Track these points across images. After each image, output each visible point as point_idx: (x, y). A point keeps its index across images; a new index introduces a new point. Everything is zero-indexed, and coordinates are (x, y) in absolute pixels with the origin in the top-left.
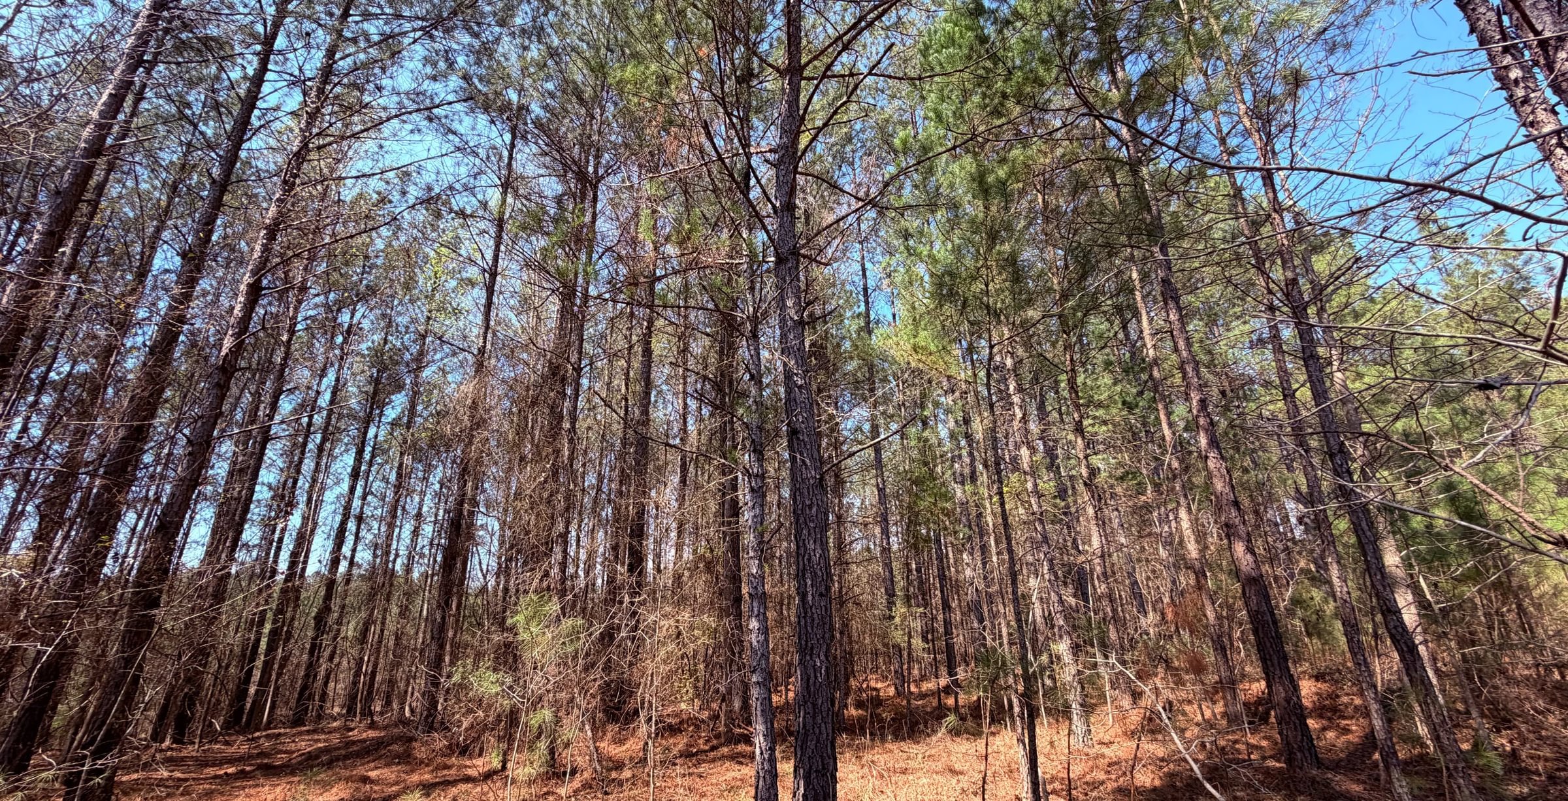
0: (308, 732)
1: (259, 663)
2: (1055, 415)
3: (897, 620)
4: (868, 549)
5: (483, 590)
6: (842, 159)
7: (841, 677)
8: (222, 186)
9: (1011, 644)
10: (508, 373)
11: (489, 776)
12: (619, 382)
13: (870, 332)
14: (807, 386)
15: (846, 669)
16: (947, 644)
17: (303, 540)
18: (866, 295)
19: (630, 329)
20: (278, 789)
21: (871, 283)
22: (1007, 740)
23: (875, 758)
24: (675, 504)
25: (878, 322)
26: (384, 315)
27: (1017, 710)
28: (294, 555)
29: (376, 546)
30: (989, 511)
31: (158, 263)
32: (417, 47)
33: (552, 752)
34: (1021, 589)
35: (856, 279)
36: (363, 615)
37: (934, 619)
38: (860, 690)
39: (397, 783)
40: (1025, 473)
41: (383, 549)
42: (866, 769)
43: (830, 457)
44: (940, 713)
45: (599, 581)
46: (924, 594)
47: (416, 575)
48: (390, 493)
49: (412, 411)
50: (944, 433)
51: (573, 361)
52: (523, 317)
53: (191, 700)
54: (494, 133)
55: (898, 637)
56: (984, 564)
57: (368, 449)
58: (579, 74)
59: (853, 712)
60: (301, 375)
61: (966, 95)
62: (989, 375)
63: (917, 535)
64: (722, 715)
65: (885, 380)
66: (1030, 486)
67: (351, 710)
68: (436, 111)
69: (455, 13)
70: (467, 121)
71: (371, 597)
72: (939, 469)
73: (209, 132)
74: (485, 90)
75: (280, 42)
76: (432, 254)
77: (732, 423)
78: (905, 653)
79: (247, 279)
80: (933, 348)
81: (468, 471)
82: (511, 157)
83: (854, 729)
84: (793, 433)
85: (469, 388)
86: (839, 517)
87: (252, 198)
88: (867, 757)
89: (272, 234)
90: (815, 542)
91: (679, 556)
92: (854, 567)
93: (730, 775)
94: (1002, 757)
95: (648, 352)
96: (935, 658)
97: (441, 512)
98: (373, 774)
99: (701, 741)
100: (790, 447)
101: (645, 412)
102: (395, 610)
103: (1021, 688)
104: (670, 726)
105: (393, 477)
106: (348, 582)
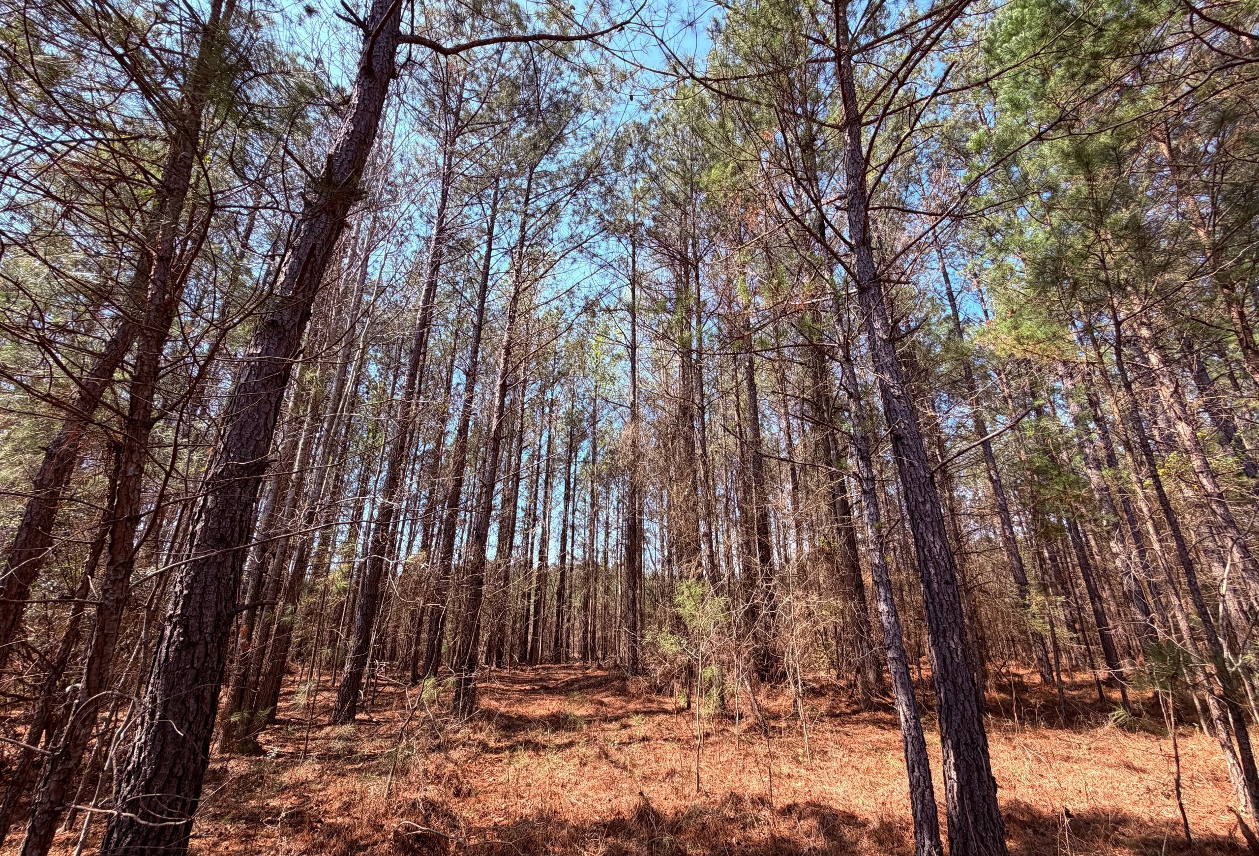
0: (564, 668)
1: (531, 622)
2: (1226, 381)
3: (1034, 608)
4: (989, 540)
5: (655, 576)
6: (907, 180)
7: (976, 660)
8: (479, 328)
9: (1195, 639)
10: (652, 417)
11: (679, 711)
12: (732, 412)
13: (961, 332)
14: (904, 396)
15: (980, 653)
16: (1102, 635)
17: (544, 542)
18: (952, 299)
19: (735, 370)
20: (554, 703)
21: (955, 286)
22: (1206, 745)
23: (1029, 741)
24: (790, 507)
25: (968, 321)
26: (570, 390)
27: (1215, 712)
28: (541, 552)
29: (584, 545)
30: (1140, 495)
31: (455, 381)
32: (569, 206)
33: (722, 699)
34: (1201, 579)
35: (938, 286)
36: (585, 591)
37: (1080, 609)
38: (999, 674)
39: (621, 708)
40: (1187, 452)
41: (589, 547)
42: (1019, 751)
43: (934, 455)
44: (1104, 707)
45: (737, 569)
46: (1063, 584)
47: (610, 565)
48: (588, 509)
49: (595, 453)
50: (1065, 419)
51: (697, 402)
52: (657, 374)
53: (502, 641)
54: (622, 249)
55: (1038, 625)
56: (1142, 553)
57: (572, 480)
58: (673, 185)
59: (994, 694)
60: (529, 436)
61: (1046, 74)
62: (1118, 353)
63: (1045, 524)
64: (859, 683)
65: (987, 377)
66: (1196, 463)
67: (585, 657)
68: (584, 245)
69: (587, 175)
70: (604, 244)
71: (586, 580)
72: (1064, 455)
73: (468, 296)
74: (612, 219)
75: (496, 230)
76: (593, 342)
77: (833, 434)
78: (1049, 642)
79: (499, 382)
80: (1040, 335)
81: (635, 492)
82: (634, 262)
83: (1002, 711)
84: (897, 439)
85: (628, 432)
86: (952, 510)
87: (492, 330)
88: (1018, 739)
89: (508, 352)
90: (933, 535)
91: (800, 550)
92: (974, 557)
93: (874, 737)
94: (1201, 763)
95: (752, 386)
96: (1088, 650)
97: (620, 520)
98: (606, 700)
99: (842, 705)
100: (896, 451)
101: (756, 433)
102: (602, 589)
103: (1218, 689)
104: (813, 690)
105: (588, 499)
106: (572, 569)
